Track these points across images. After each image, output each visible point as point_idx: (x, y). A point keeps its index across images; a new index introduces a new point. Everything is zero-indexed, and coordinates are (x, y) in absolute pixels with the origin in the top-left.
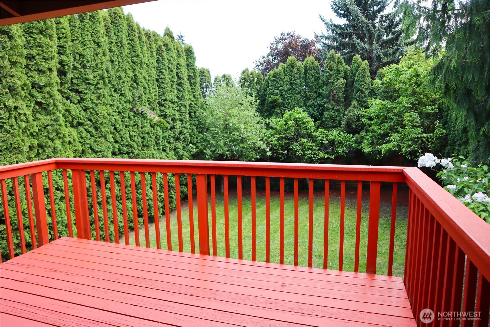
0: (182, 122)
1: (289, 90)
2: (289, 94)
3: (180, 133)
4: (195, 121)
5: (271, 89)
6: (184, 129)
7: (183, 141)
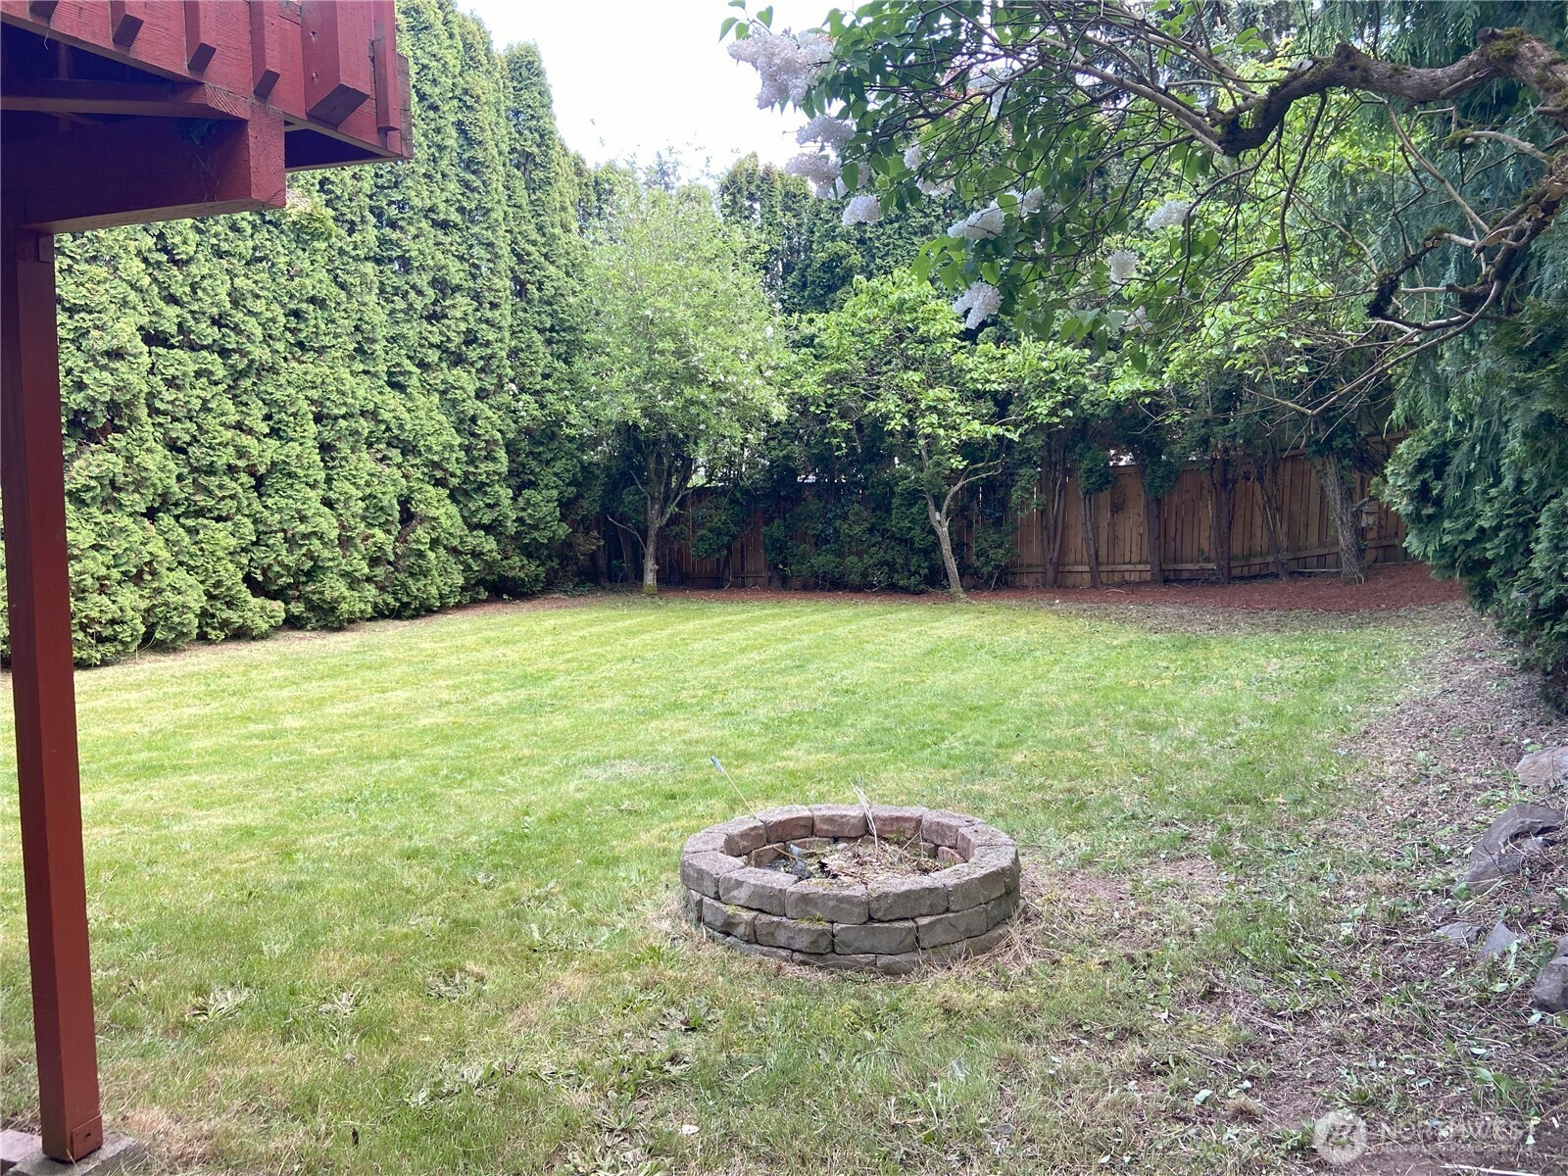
0: (480, 304)
1: (891, 222)
2: (889, 237)
3: (471, 339)
4: (539, 313)
5: (827, 222)
6: (484, 326)
7: (482, 370)
